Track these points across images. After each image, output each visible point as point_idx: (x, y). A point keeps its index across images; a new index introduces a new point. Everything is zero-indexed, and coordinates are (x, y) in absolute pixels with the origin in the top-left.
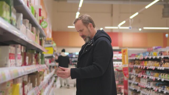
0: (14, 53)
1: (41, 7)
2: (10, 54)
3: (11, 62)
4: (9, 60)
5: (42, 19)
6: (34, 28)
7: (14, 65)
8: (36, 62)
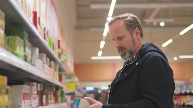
0: (29, 92)
1: (60, 39)
2: (24, 94)
3: (25, 103)
4: (23, 101)
5: (62, 51)
6: (52, 62)
7: (29, 107)
8: (55, 101)
